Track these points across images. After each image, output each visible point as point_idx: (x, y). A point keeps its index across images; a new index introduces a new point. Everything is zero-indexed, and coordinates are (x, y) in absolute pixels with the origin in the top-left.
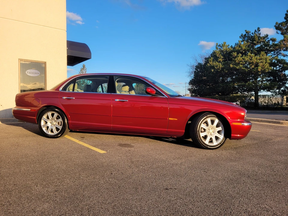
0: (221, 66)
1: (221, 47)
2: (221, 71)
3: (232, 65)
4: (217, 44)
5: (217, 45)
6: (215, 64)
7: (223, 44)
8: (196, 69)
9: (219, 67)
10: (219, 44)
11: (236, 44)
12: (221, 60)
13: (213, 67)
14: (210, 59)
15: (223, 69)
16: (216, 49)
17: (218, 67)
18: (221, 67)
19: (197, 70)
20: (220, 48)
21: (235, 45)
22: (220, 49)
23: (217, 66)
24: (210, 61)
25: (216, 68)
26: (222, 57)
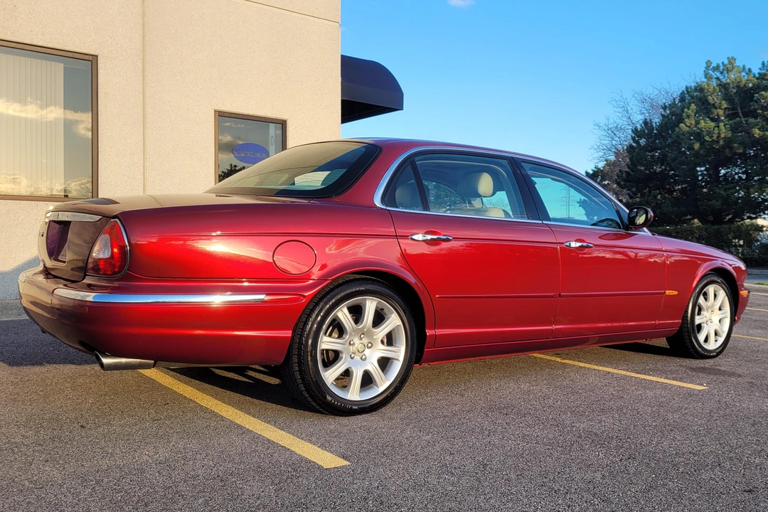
0: (724, 131)
1: (722, 73)
2: (723, 147)
3: (759, 129)
4: (708, 63)
5: (707, 67)
6: (706, 124)
7: (726, 62)
8: (633, 139)
9: (718, 137)
10: (714, 65)
11: (763, 64)
12: (721, 112)
13: (699, 136)
14: (688, 108)
15: (728, 142)
16: (706, 77)
17: (715, 138)
18: (723, 136)
19: (637, 142)
20: (718, 74)
21: (761, 66)
22: (718, 79)
23: (710, 133)
24: (688, 117)
25: (707, 138)
26: (725, 105)
